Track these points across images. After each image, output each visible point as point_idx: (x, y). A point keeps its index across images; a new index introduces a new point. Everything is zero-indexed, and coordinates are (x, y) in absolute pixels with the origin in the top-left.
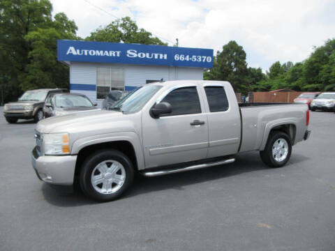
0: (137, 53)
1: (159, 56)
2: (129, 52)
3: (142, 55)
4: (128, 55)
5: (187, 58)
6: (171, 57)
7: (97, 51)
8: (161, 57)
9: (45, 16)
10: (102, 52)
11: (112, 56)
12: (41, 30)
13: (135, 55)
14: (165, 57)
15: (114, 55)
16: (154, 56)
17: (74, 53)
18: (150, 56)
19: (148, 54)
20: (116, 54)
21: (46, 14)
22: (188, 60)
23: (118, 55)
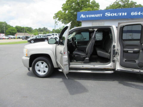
0: (110, 14)
1: (122, 14)
2: (106, 14)
3: (113, 15)
4: (106, 15)
5: (139, 13)
6: (129, 14)
7: (92, 15)
8: (123, 15)
9: (88, 3)
10: (94, 15)
11: (99, 17)
12: (85, 9)
13: (109, 15)
14: (126, 14)
15: (99, 16)
16: (119, 14)
17: (83, 17)
18: (117, 14)
19: (116, 14)
20: (100, 15)
21: (88, 2)
22: (139, 14)
23: (101, 16)
